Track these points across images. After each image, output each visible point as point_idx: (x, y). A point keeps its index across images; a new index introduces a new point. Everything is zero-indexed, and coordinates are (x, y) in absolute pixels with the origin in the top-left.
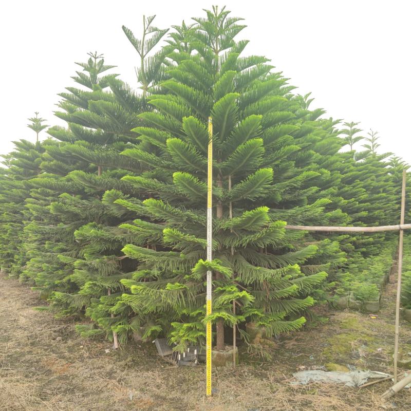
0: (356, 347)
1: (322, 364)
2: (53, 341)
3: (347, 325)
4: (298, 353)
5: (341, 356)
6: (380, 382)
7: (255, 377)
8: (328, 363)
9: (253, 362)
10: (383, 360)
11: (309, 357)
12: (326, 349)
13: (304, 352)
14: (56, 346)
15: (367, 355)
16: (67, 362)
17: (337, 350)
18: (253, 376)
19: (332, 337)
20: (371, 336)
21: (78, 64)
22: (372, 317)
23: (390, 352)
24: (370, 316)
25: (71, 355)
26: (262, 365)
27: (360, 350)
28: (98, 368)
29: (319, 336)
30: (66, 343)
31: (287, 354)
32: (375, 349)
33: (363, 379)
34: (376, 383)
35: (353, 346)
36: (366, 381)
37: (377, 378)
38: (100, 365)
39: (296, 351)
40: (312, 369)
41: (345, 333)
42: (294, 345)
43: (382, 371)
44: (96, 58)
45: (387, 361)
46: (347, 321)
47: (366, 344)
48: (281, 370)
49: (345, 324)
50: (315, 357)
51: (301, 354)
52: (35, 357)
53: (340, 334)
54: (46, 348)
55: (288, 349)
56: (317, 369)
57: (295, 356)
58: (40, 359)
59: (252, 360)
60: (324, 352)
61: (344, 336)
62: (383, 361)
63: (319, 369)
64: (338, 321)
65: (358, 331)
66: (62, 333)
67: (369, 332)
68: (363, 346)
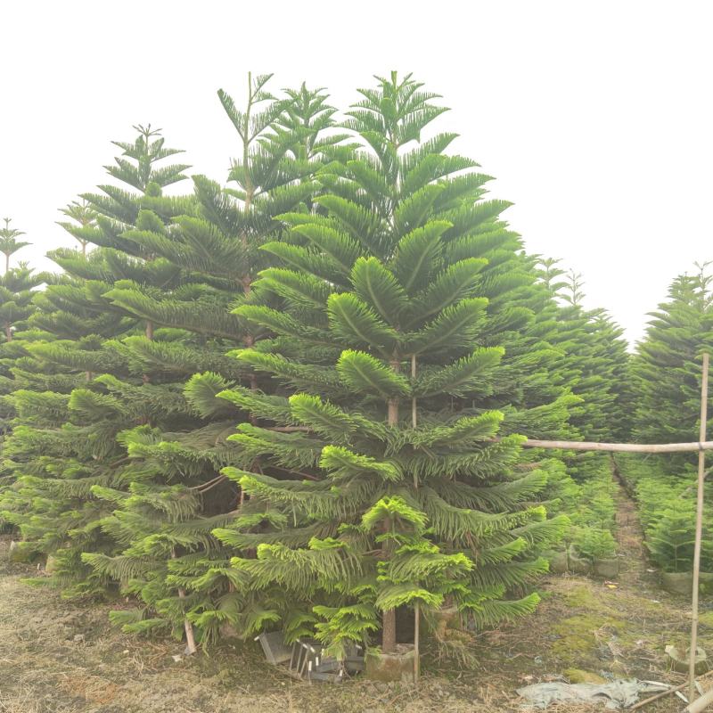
0: (601, 639)
1: (558, 672)
2: (68, 642)
3: (576, 601)
4: (513, 652)
5: (583, 655)
6: (660, 699)
7: (458, 697)
8: (567, 668)
9: (443, 670)
10: (650, 660)
11: (533, 659)
12: (556, 644)
13: (522, 650)
14: (76, 651)
15: (625, 653)
16: (109, 682)
17: (575, 646)
18: (454, 697)
19: (558, 622)
20: (620, 619)
21: (116, 143)
22: (610, 586)
23: (656, 646)
24: (606, 585)
25: (113, 669)
26: (460, 676)
27: (610, 644)
28: (175, 692)
29: (537, 621)
30: (92, 645)
31: (495, 656)
32: (632, 640)
33: (631, 696)
34: (655, 700)
35: (598, 638)
36: (637, 698)
37: (652, 693)
38: (178, 685)
39: (508, 649)
40: (545, 681)
41: (577, 615)
42: (501, 638)
43: (657, 680)
44: (147, 135)
45: (658, 661)
46: (575, 594)
47: (616, 633)
48: (495, 683)
49: (573, 600)
50: (544, 659)
51: (518, 655)
52: (44, 673)
53: (569, 616)
54: (58, 655)
55: (494, 646)
56: (553, 681)
57: (510, 658)
58: (55, 677)
59: (441, 667)
60: (555, 650)
61: (577, 621)
62: (652, 663)
63: (557, 681)
64: (559, 594)
65: (596, 611)
66: (79, 626)
67: (615, 612)
68: (613, 637)
